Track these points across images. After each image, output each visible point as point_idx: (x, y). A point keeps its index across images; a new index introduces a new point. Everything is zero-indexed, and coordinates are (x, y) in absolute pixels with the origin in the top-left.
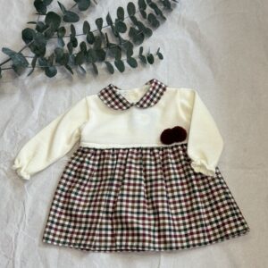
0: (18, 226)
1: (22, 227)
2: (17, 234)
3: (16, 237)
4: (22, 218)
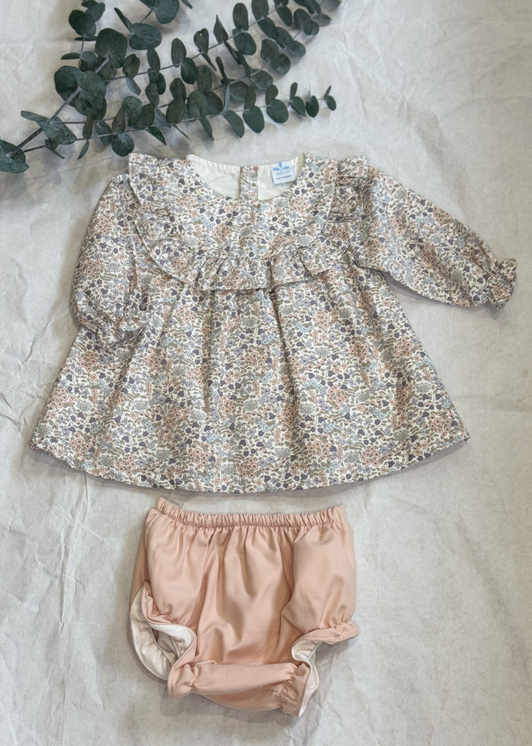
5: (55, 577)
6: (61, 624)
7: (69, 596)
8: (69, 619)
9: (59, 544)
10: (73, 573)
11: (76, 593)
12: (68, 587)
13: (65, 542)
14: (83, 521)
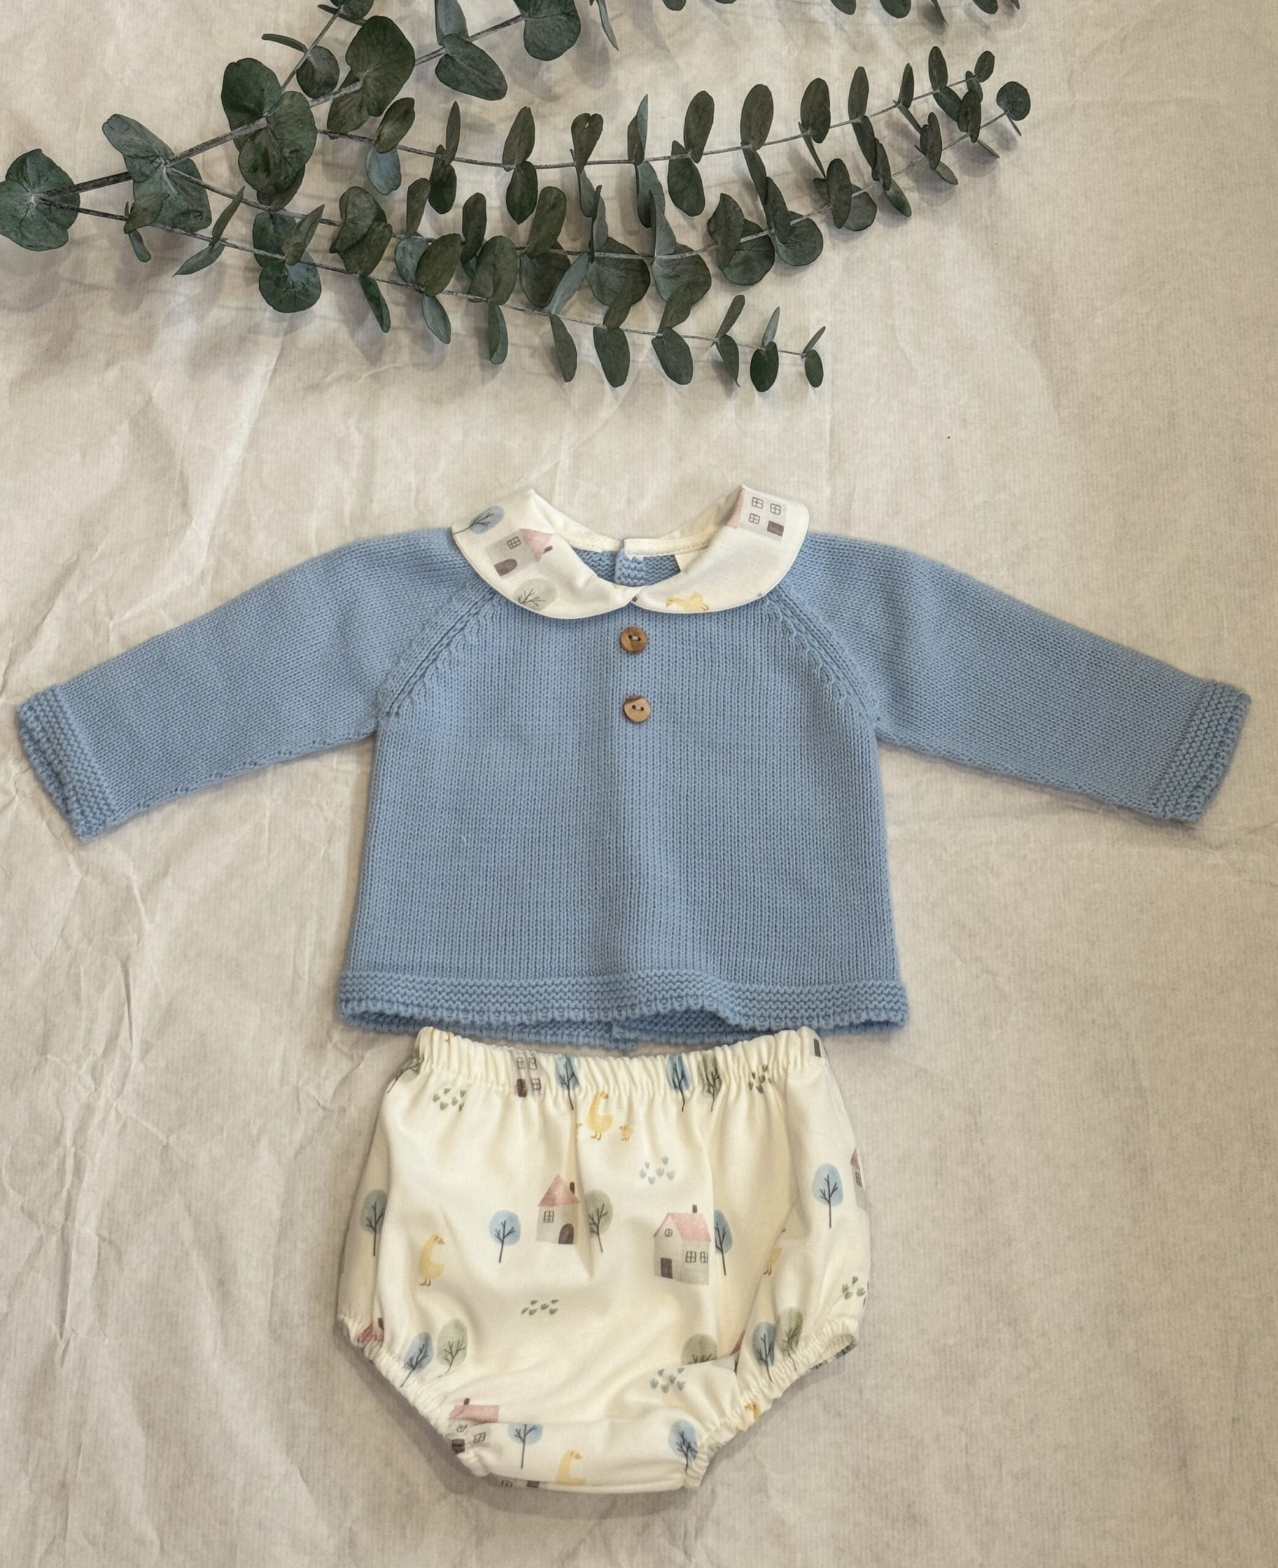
0: (96, 1074)
1: (110, 1079)
2: (89, 1109)
3: (82, 1128)
4: (113, 1038)
5: (50, 1228)
6: (62, 1345)
7: (83, 1275)
8: (82, 1331)
9: (60, 1151)
10: (93, 1221)
11: (99, 1268)
12: (80, 1253)
13: (74, 1143)
14: (120, 1093)
